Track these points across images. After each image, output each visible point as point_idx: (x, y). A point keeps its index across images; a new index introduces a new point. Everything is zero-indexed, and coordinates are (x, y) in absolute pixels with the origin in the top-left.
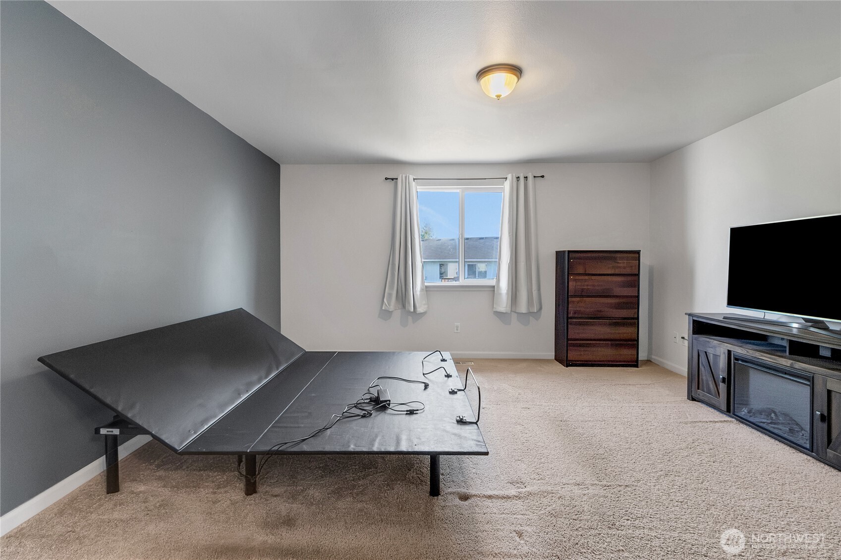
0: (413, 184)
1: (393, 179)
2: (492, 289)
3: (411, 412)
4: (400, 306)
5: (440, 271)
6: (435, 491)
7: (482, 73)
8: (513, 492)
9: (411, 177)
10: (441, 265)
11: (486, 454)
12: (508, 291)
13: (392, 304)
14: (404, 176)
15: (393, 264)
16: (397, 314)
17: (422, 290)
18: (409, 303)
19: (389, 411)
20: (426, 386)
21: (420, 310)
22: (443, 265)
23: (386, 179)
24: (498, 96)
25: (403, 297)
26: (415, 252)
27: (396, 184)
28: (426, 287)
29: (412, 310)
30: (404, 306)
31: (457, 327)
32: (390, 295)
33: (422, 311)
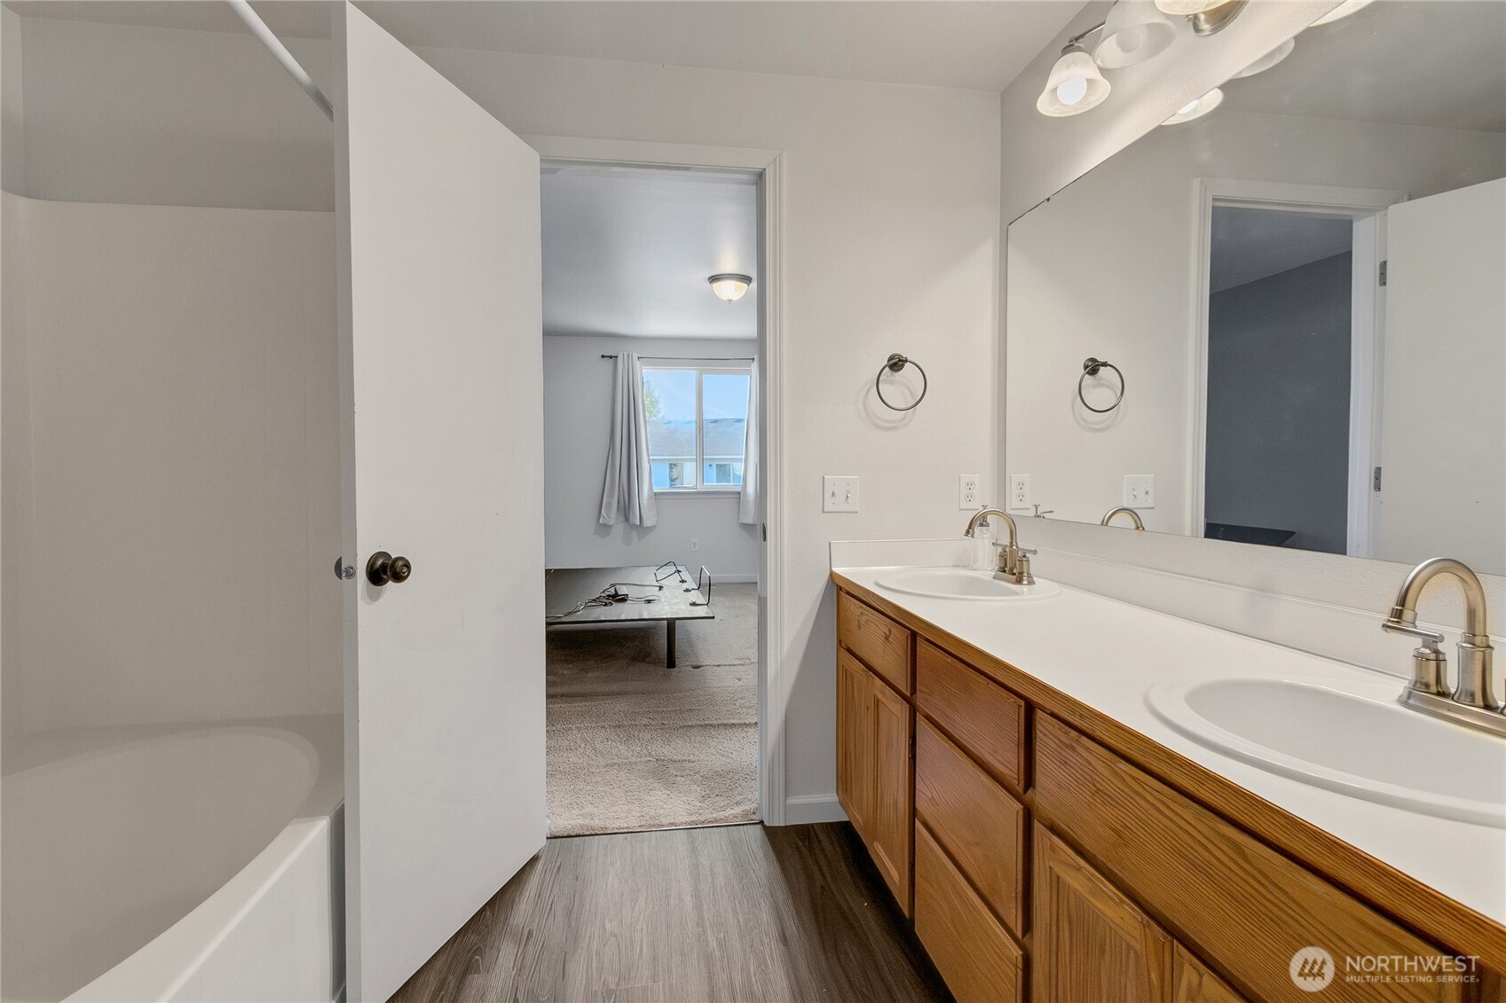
0: (638, 364)
1: (611, 357)
2: (738, 496)
3: (649, 601)
4: (622, 519)
5: (670, 477)
6: (671, 663)
7: (714, 279)
8: (738, 662)
9: (635, 356)
10: (672, 466)
11: (713, 618)
12: (756, 498)
13: (611, 516)
14: (626, 354)
15: (613, 466)
16: (619, 528)
17: (650, 498)
18: (634, 514)
19: (628, 602)
20: (661, 588)
21: (647, 523)
22: (675, 465)
23: (603, 356)
24: (730, 301)
25: (625, 509)
26: (641, 448)
27: (616, 362)
28: (656, 494)
29: (638, 523)
30: (627, 519)
31: (695, 544)
32: (609, 504)
33: (650, 525)
